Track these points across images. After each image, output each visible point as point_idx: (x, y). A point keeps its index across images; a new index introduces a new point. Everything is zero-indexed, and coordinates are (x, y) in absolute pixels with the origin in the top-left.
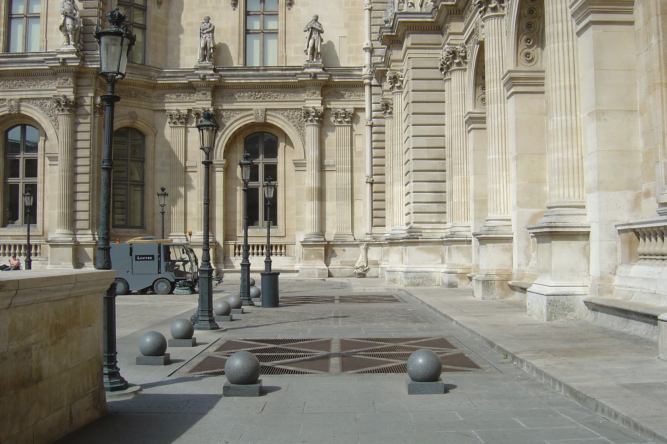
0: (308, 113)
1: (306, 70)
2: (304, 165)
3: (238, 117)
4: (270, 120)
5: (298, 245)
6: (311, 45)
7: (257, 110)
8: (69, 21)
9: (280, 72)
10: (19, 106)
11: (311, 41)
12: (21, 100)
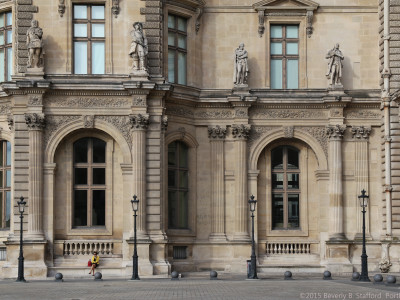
0: (332, 130)
1: (330, 93)
2: (327, 175)
3: (269, 132)
4: (298, 136)
5: (323, 244)
6: (333, 71)
7: (286, 128)
8: (140, 48)
9: (306, 94)
10: (94, 122)
11: (334, 67)
12: (95, 116)
